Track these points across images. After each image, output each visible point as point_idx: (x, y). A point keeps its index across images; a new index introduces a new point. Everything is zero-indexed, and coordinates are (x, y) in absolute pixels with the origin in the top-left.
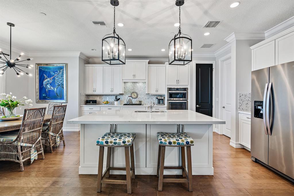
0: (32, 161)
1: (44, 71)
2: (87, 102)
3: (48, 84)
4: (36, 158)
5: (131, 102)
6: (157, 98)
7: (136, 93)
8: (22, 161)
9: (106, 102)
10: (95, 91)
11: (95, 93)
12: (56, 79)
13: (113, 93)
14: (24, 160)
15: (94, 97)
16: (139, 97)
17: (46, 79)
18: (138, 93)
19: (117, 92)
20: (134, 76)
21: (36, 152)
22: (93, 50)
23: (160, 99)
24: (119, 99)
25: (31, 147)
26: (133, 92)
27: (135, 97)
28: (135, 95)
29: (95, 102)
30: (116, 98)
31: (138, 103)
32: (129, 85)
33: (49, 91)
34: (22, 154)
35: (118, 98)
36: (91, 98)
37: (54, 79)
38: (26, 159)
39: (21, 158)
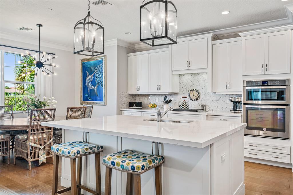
0: (40, 163)
1: (86, 68)
2: (131, 105)
3: (89, 82)
4: (45, 161)
5: (185, 106)
6: (231, 100)
7: (196, 91)
8: (30, 160)
9: (152, 105)
10: (138, 89)
11: (139, 92)
12: (97, 75)
13: (160, 91)
14: (32, 160)
15: (141, 98)
16: (201, 97)
17: (88, 76)
18: (200, 92)
19: (166, 90)
20: (189, 63)
21: (45, 155)
22: (127, 33)
23: (236, 102)
24: (170, 101)
25: (40, 148)
26: (193, 90)
27: (195, 98)
28: (196, 94)
29: (139, 105)
30: (165, 99)
31: (200, 107)
32: (186, 79)
33: (91, 90)
34: (31, 153)
35: (168, 99)
36: (138, 100)
37: (94, 76)
38: (34, 160)
39: (30, 157)
